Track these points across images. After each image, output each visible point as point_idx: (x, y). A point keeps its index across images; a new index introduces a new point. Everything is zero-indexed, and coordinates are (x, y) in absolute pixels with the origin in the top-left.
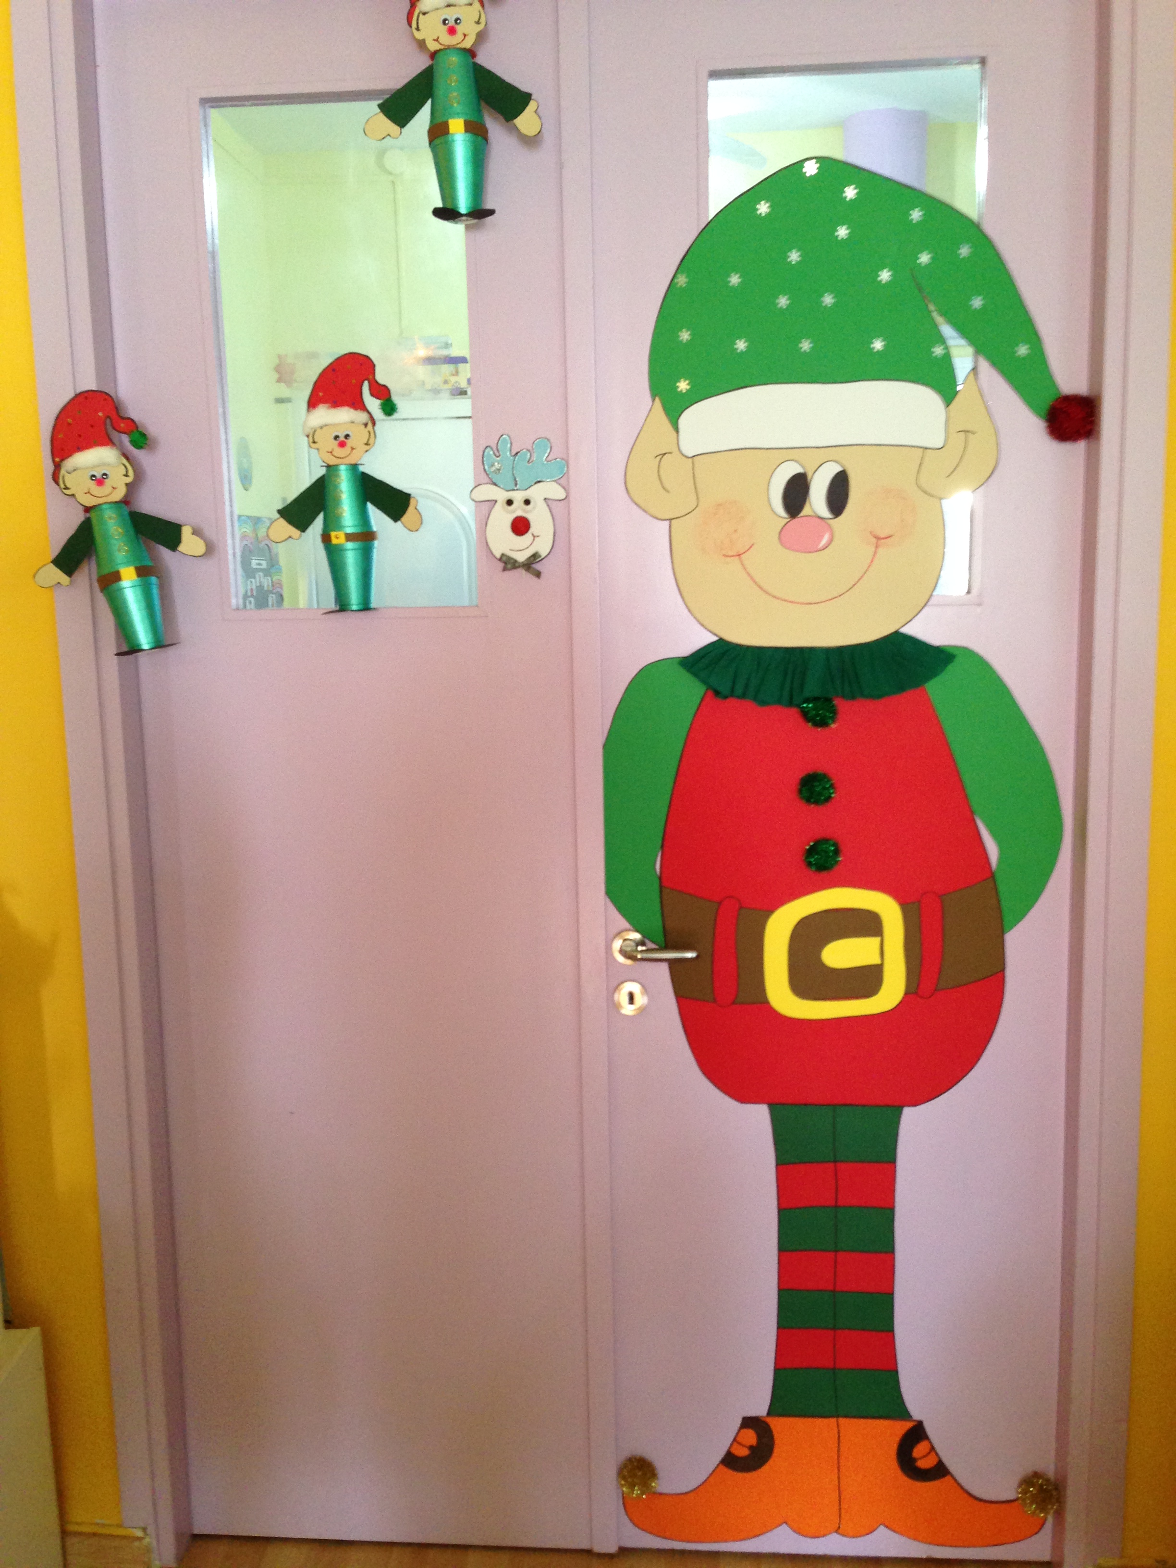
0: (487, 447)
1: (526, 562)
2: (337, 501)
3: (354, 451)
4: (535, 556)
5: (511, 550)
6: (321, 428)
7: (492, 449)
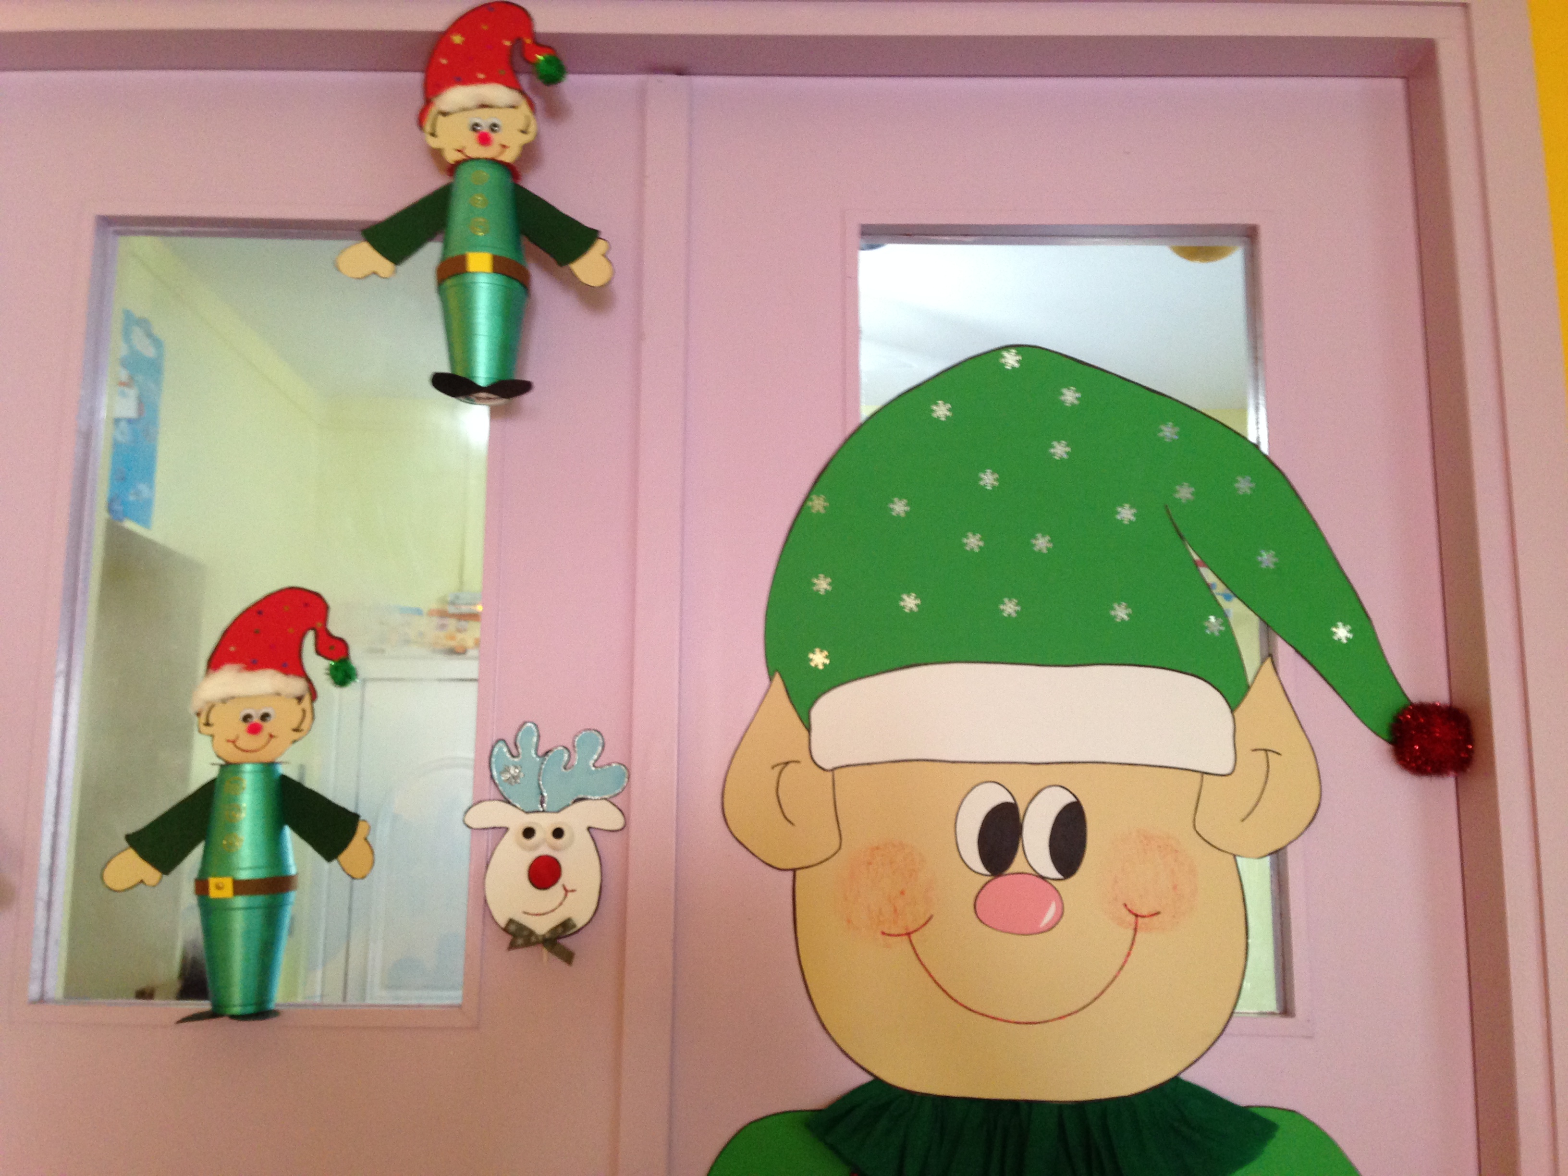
0: (498, 741)
1: (547, 936)
2: (231, 826)
3: (273, 740)
4: (566, 926)
5: (525, 913)
6: (224, 701)
7: (507, 745)
